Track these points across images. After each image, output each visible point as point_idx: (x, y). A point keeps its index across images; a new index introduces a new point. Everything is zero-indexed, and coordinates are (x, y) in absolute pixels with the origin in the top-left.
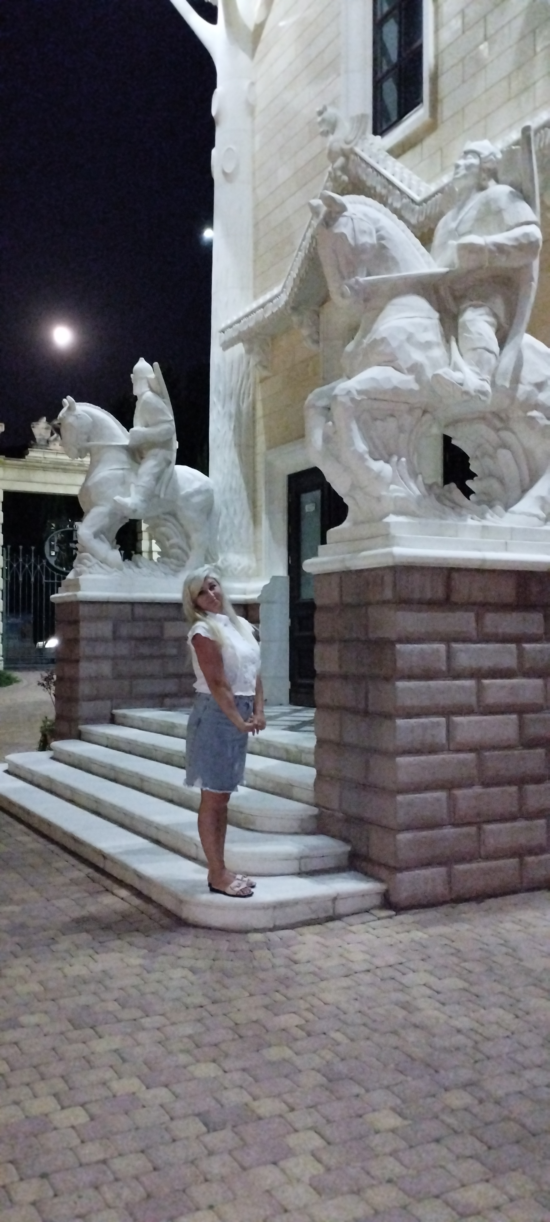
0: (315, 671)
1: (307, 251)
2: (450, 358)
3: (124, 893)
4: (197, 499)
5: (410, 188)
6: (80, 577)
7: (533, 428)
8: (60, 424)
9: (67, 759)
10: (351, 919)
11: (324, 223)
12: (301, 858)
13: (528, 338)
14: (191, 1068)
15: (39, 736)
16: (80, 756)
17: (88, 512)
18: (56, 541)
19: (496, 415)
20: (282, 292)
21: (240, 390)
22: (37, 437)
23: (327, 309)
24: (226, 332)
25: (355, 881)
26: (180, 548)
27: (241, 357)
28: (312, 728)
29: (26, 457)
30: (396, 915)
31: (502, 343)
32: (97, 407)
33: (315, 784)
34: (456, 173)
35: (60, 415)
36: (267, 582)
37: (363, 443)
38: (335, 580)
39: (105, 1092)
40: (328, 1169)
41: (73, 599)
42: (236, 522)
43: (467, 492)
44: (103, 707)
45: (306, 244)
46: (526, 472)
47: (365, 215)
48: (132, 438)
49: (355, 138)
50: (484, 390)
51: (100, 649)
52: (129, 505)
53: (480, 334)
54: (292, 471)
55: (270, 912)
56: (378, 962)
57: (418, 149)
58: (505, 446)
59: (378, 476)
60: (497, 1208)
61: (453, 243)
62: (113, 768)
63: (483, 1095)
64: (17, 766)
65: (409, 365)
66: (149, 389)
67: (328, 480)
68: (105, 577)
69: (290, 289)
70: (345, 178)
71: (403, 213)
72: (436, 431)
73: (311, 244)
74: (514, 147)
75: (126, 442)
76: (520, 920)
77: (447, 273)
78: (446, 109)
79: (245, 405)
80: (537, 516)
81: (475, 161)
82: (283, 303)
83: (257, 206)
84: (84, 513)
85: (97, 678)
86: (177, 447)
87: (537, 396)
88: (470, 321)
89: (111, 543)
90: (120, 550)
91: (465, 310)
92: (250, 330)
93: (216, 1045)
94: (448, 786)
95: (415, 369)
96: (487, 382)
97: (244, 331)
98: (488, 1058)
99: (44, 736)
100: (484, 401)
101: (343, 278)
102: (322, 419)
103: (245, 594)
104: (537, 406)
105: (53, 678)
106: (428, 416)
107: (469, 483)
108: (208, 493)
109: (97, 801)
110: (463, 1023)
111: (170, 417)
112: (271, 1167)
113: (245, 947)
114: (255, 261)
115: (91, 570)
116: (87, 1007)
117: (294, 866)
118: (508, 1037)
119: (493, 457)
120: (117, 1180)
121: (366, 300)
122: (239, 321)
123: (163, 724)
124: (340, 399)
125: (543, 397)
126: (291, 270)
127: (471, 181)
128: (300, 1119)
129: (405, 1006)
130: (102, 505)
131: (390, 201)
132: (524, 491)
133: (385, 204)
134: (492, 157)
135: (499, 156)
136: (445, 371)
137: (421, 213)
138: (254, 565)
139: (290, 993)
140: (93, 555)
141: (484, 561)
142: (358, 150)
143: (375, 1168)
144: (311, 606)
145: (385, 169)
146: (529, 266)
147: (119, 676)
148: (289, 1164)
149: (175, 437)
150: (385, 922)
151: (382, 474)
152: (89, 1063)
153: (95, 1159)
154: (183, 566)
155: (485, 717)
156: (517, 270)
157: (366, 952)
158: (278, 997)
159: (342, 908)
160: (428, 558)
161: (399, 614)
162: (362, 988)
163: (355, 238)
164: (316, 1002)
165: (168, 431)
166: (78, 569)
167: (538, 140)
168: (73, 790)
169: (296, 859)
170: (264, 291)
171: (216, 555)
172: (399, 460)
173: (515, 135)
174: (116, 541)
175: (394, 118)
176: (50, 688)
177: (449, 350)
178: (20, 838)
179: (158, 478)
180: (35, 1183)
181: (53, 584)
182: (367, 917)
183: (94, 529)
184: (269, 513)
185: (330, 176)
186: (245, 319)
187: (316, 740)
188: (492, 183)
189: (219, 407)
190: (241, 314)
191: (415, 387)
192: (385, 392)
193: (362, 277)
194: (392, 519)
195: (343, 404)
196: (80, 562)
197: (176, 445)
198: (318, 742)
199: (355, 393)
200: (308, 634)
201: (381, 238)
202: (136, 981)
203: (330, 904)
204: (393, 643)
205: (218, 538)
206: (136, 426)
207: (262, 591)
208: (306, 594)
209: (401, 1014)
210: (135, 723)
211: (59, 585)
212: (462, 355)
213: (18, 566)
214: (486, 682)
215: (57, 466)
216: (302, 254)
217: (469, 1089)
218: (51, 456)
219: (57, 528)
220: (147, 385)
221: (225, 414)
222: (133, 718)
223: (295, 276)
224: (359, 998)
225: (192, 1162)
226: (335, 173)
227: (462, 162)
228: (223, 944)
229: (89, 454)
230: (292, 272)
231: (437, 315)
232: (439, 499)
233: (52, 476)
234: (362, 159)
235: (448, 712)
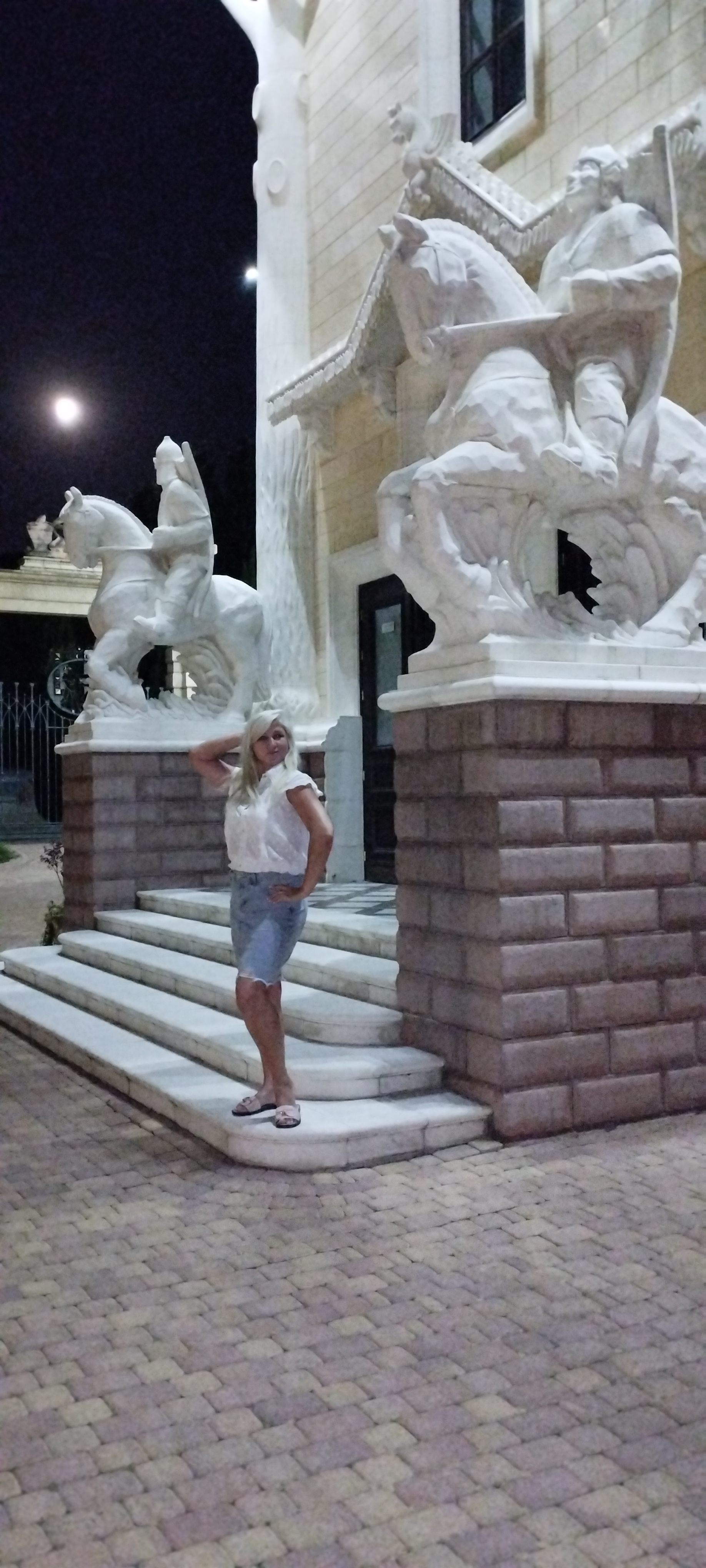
0: (396, 838)
1: (378, 295)
2: (564, 428)
3: (154, 1124)
4: (241, 619)
5: (510, 210)
6: (92, 722)
7: (671, 519)
8: (62, 524)
9: (79, 954)
10: (445, 1154)
11: (399, 255)
12: (382, 1076)
13: (664, 404)
14: (241, 1347)
15: (43, 928)
16: (98, 951)
17: (102, 636)
18: (62, 674)
19: (625, 502)
20: (347, 348)
21: (296, 475)
22: (35, 541)
23: (404, 370)
24: (275, 401)
25: (451, 1105)
26: (220, 681)
27: (296, 431)
28: (394, 911)
29: (21, 568)
30: (503, 1147)
31: (631, 409)
32: (110, 500)
33: (397, 982)
34: (569, 190)
35: (63, 512)
36: (334, 724)
37: (454, 542)
38: (420, 720)
39: (129, 1380)
40: (418, 1473)
41: (83, 750)
42: (293, 648)
43: (589, 604)
44: (126, 887)
45: (377, 284)
46: (663, 575)
47: (452, 245)
48: (156, 541)
49: (439, 145)
50: (608, 470)
51: (118, 814)
52: (154, 627)
53: (602, 398)
54: (365, 580)
55: (340, 1146)
56: (482, 1207)
57: (519, 159)
58: (634, 542)
59: (473, 584)
60: (635, 1518)
61: (567, 279)
62: (138, 965)
63: (614, 1374)
64: (14, 965)
65: (511, 439)
66: (176, 477)
67: (409, 590)
68: (126, 721)
69: (357, 344)
70: (427, 198)
71: (502, 242)
72: (548, 527)
73: (383, 285)
74: (643, 154)
75: (148, 545)
76: (662, 1152)
77: (560, 318)
78: (557, 105)
79: (302, 495)
80: (679, 633)
81: (593, 172)
82: (348, 362)
83: (313, 235)
84: (95, 638)
85: (115, 852)
86: (216, 552)
87: (676, 477)
88: (589, 381)
89: (131, 677)
90: (144, 686)
91: (583, 366)
92: (307, 398)
93: (273, 1317)
94: (567, 981)
95: (519, 445)
96: (613, 460)
97: (298, 400)
98: (622, 1327)
99: (50, 927)
100: (609, 486)
101: (425, 328)
102: (399, 512)
103: (305, 740)
104: (679, 491)
105: (60, 852)
106: (535, 506)
107: (592, 592)
108: (255, 611)
109: (120, 1009)
110: (590, 1283)
111: (204, 512)
112: (344, 1472)
113: (309, 1191)
114: (311, 308)
115: (106, 711)
116: (106, 1271)
117: (372, 1088)
118: (646, 1300)
119: (620, 558)
120: (146, 1490)
121: (454, 356)
122: (292, 387)
123: (202, 908)
124: (421, 484)
125: (684, 479)
126: (358, 319)
127: (589, 199)
128: (383, 1408)
129: (515, 1263)
130: (118, 628)
131: (484, 227)
132: (662, 602)
133: (479, 231)
134: (615, 167)
135: (625, 165)
136: (558, 447)
137: (524, 241)
138: (317, 702)
139: (369, 1248)
140: (109, 693)
141: (611, 692)
142: (442, 160)
143: (478, 1468)
144: (390, 753)
145: (478, 185)
146: (665, 309)
147: (142, 849)
148: (368, 1467)
149: (211, 539)
150: (491, 1156)
151: (478, 582)
152: (109, 1341)
153: (118, 1464)
154: (226, 705)
155: (613, 894)
156: (648, 314)
157: (465, 1195)
158: (353, 1254)
159: (432, 1140)
160: (538, 689)
161: (503, 762)
162: (461, 1240)
163: (439, 276)
164: (399, 1259)
165: (203, 530)
166: (90, 711)
167: (675, 145)
168: (88, 995)
169: (374, 1077)
170: (324, 349)
171: (268, 690)
172: (500, 562)
173: (646, 139)
174: (137, 674)
175: (489, 118)
176: (56, 865)
177: (563, 419)
178: (21, 1057)
179: (191, 591)
180: (43, 1498)
181: (59, 731)
182: (467, 1150)
183: (110, 659)
184: (336, 637)
185: (406, 196)
186: (300, 385)
187: (398, 926)
188: (616, 201)
189: (269, 499)
190: (295, 378)
191: (520, 468)
192: (483, 474)
193: (448, 325)
194: (491, 639)
195: (427, 491)
196: (92, 702)
197: (214, 549)
198: (400, 927)
199: (442, 477)
200: (388, 790)
201: (472, 275)
202: (172, 1236)
203: (419, 1133)
204: (493, 800)
205: (270, 669)
206: (162, 524)
207: (327, 736)
208: (384, 739)
209: (511, 1272)
210: (166, 908)
211: (66, 732)
212: (579, 426)
213: (13, 709)
214: (616, 847)
215: (61, 579)
216: (372, 299)
217: (599, 1367)
218: (54, 566)
219: (63, 659)
220: (175, 471)
221: (276, 507)
222: (164, 902)
223: (363, 327)
224: (456, 1254)
225: (244, 1466)
226: (413, 191)
227: (576, 174)
228: (282, 1186)
229: (101, 563)
230: (359, 322)
231: (546, 374)
232: (551, 611)
233: (53, 592)
234: (447, 172)
235: (567, 887)
